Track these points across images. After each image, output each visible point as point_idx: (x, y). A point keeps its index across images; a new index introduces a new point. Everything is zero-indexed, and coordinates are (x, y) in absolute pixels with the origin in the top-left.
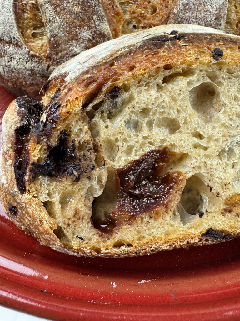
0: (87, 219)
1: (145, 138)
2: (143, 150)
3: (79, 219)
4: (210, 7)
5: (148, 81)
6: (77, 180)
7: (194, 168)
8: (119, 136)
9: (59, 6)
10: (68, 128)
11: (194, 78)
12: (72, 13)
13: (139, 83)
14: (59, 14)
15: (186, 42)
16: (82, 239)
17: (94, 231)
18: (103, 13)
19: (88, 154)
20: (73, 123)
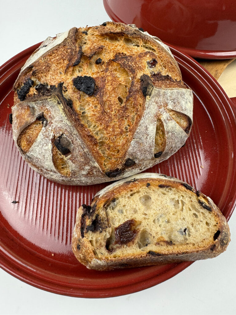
0: (104, 247)
1: (125, 216)
2: (124, 220)
3: (101, 246)
5: (125, 196)
6: (101, 232)
7: (143, 226)
8: (115, 215)
10: (99, 213)
11: (140, 194)
13: (122, 196)
15: (138, 182)
16: (102, 254)
17: (107, 251)
19: (105, 222)
20: (101, 211)
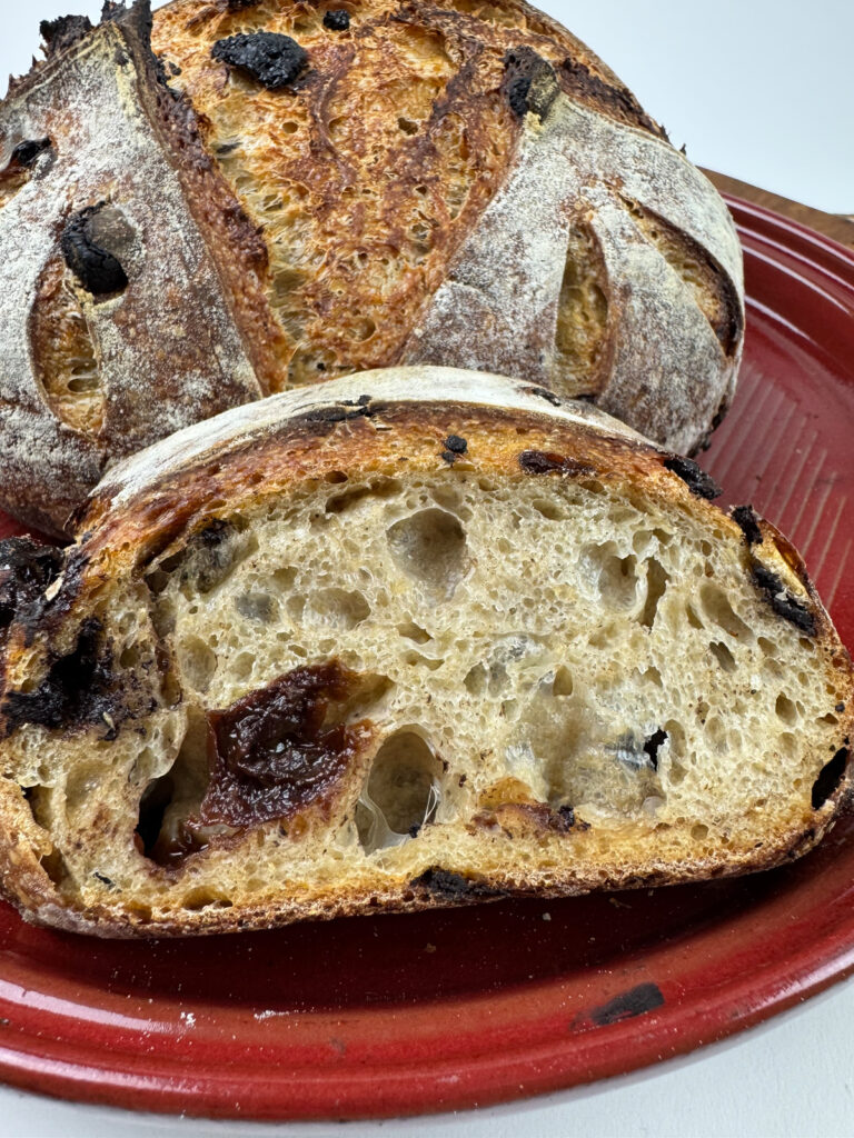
0: (126, 831)
1: (283, 637)
2: (278, 667)
3: (104, 832)
4: (510, 320)
5: (291, 508)
6: (111, 736)
7: (400, 711)
8: (218, 634)
9: (134, 324)
10: (101, 610)
11: (399, 501)
12: (165, 339)
13: (271, 510)
14: (133, 342)
15: (387, 421)
16: (106, 881)
17: (139, 862)
18: (238, 341)
19: (142, 673)
20: (114, 601)
